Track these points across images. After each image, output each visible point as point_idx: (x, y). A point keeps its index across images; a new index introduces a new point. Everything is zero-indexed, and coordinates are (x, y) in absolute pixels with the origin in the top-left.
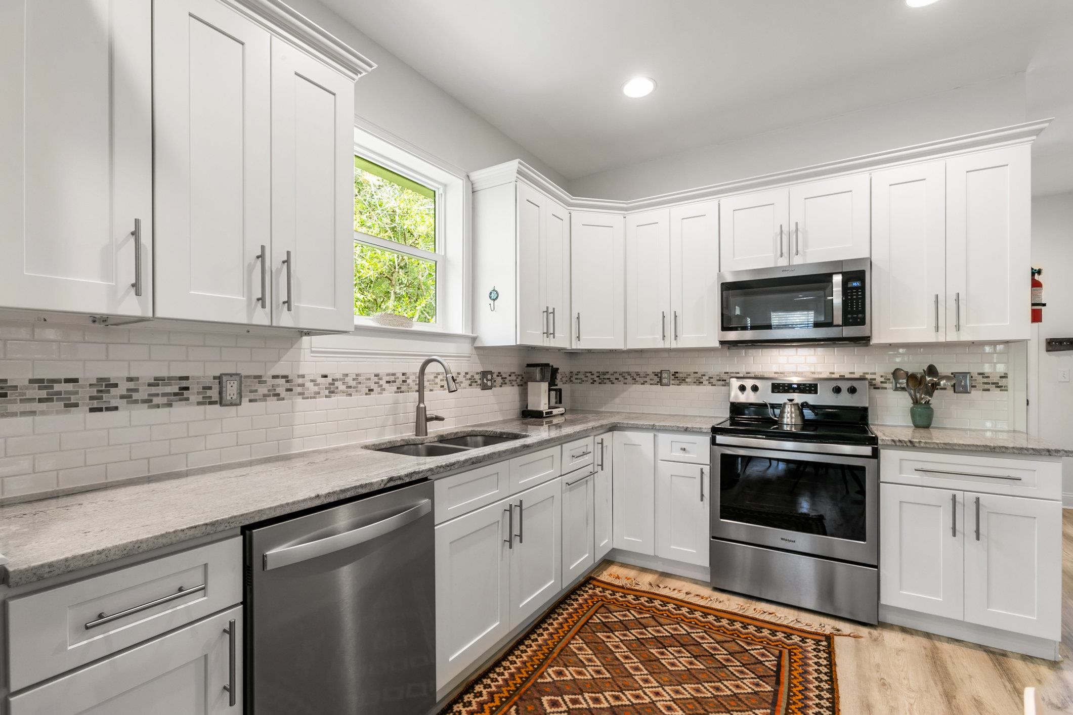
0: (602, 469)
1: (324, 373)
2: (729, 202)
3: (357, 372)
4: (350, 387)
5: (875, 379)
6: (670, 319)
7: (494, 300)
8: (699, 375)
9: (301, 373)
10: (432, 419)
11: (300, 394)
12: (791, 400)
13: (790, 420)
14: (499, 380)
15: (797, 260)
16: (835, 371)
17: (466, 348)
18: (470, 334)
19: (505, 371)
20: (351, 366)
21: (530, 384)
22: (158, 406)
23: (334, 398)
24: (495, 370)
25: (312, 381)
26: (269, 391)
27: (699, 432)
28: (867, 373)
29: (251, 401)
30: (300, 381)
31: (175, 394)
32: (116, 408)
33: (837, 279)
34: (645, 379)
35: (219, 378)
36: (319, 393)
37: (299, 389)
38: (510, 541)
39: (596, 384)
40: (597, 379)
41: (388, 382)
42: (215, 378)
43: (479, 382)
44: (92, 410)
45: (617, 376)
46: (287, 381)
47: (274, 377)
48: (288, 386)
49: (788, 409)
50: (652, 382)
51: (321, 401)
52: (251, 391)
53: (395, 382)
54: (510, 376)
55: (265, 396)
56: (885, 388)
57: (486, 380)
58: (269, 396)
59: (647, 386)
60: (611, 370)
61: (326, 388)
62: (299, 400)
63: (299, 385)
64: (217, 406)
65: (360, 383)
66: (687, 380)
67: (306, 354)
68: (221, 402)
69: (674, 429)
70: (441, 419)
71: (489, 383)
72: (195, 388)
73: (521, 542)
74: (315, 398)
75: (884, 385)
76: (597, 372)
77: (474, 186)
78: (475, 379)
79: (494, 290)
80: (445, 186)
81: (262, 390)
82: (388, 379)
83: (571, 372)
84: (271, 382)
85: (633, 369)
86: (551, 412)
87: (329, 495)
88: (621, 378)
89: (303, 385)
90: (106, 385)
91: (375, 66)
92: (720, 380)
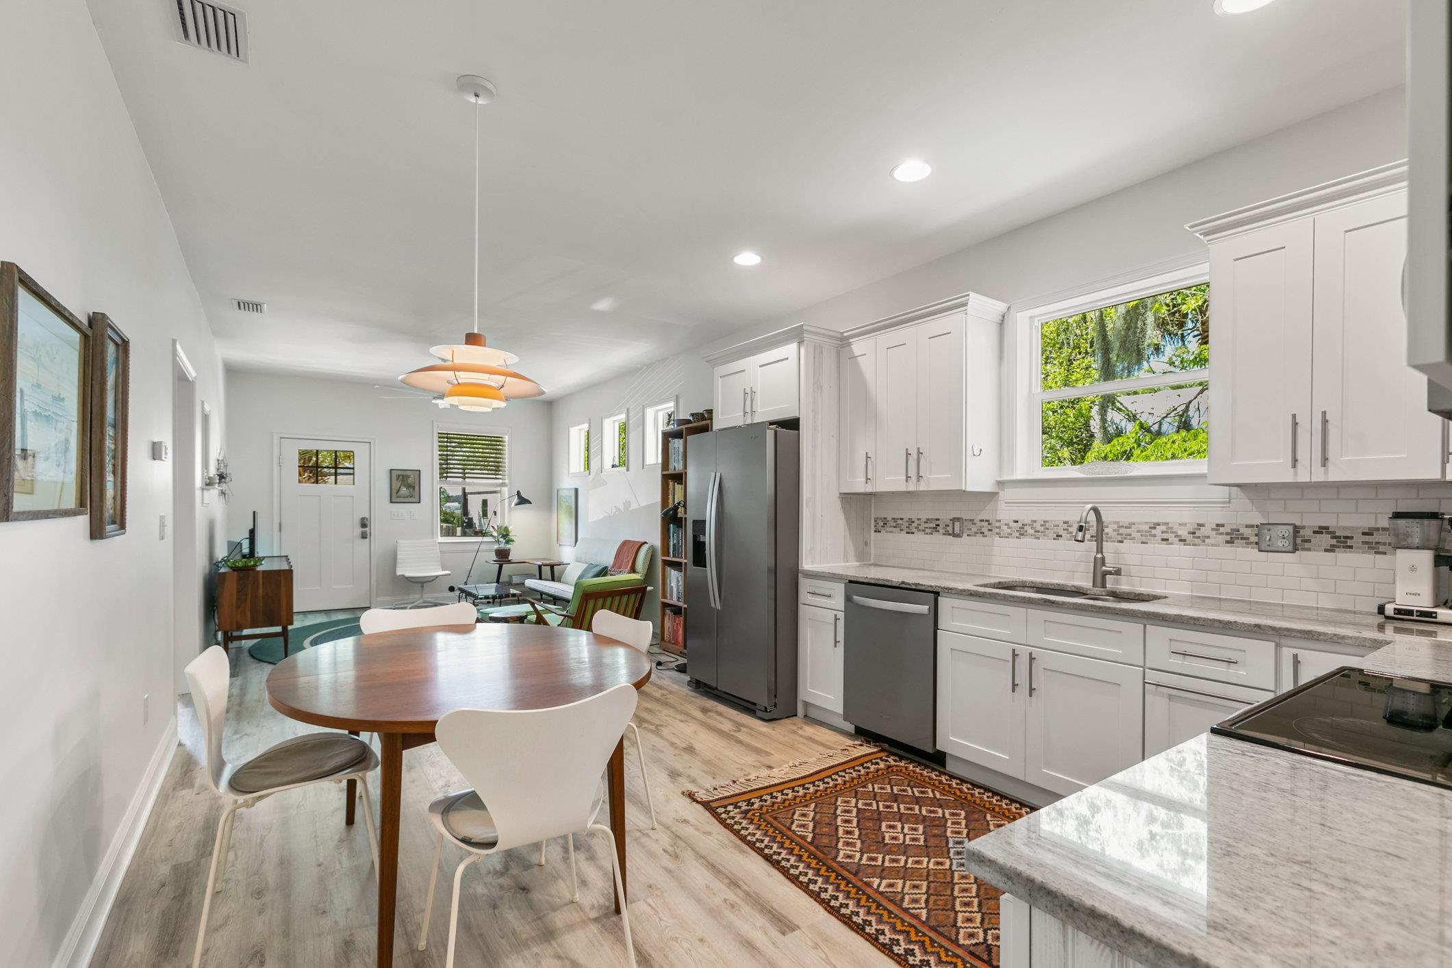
1: (1016, 519)
3: (1046, 519)
4: (1038, 531)
9: (998, 518)
10: (1110, 573)
11: (997, 534)
20: (1039, 514)
22: (927, 534)
23: (1024, 540)
25: (1006, 525)
26: (978, 530)
29: (968, 535)
30: (998, 524)
31: (934, 528)
32: (913, 533)
35: (954, 520)
36: (1011, 534)
37: (997, 530)
42: (951, 520)
43: (1254, 539)
44: (908, 533)
46: (989, 524)
47: (981, 521)
48: (990, 527)
51: (1012, 541)
52: (969, 529)
55: (975, 533)
57: (1276, 538)
58: (978, 533)
61: (1017, 531)
62: (997, 538)
63: (997, 528)
64: (951, 537)
65: (1048, 529)
67: (1001, 505)
68: (954, 535)
71: (1283, 543)
72: (942, 526)
73: (1029, 695)
74: (1008, 538)
78: (1242, 534)
81: (974, 529)
84: (979, 524)
89: (1000, 527)
90: (911, 521)
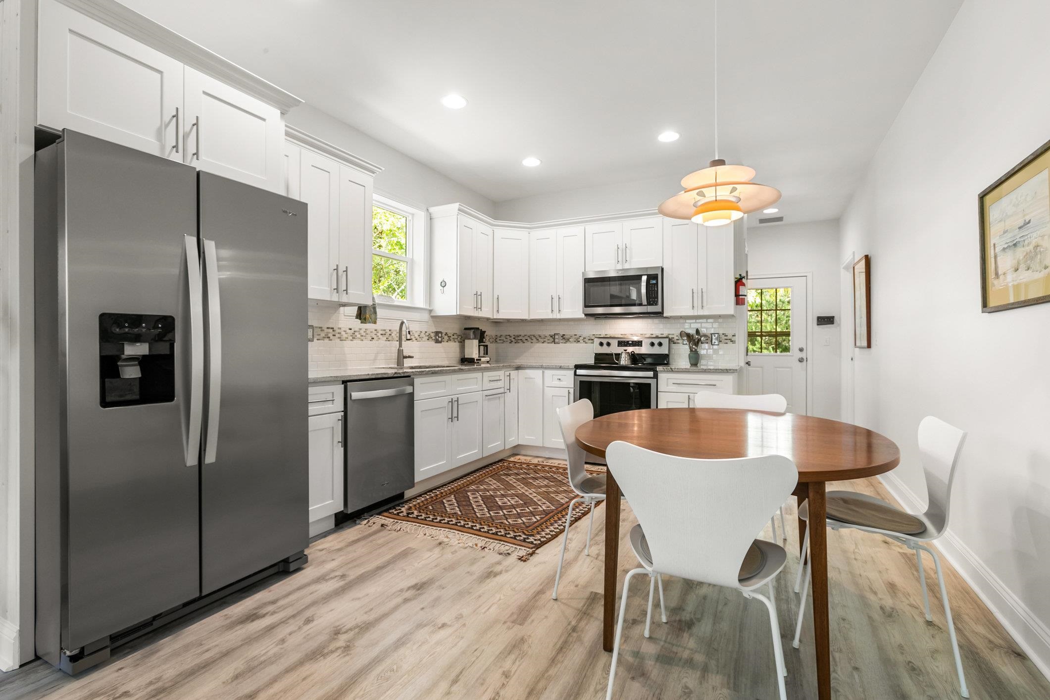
0: (510, 392)
1: (351, 327)
2: (592, 228)
3: (366, 328)
4: (362, 336)
5: (673, 338)
6: (556, 300)
7: (443, 287)
8: (577, 336)
9: (339, 327)
10: (406, 357)
11: (339, 338)
12: (625, 350)
13: (624, 361)
14: (446, 338)
15: (627, 266)
16: (653, 333)
17: (426, 316)
18: (428, 307)
19: (450, 332)
21: (467, 341)
23: (355, 341)
24: (444, 332)
25: (345, 331)
26: (325, 335)
27: (568, 369)
28: (670, 334)
29: (318, 340)
30: (339, 331)
33: (644, 278)
34: (545, 340)
36: (348, 338)
37: (339, 335)
38: (452, 418)
39: (513, 344)
40: (513, 340)
41: (382, 334)
43: (434, 338)
45: (527, 338)
46: (333, 331)
47: (328, 328)
48: (334, 333)
49: (623, 355)
50: (549, 341)
51: (349, 343)
52: (318, 335)
53: (385, 334)
54: (453, 335)
56: (679, 343)
57: (438, 337)
58: (325, 338)
59: (545, 344)
60: (523, 334)
61: (351, 336)
62: (339, 341)
63: (338, 333)
65: (367, 334)
66: (570, 340)
67: (342, 317)
69: (554, 367)
70: (412, 357)
71: (440, 339)
73: (458, 420)
74: (346, 340)
75: (678, 341)
76: (514, 335)
77: (431, 215)
78: (431, 336)
79: (443, 281)
80: (413, 215)
81: (323, 335)
82: (382, 332)
83: (496, 336)
84: (326, 330)
85: (537, 333)
86: (480, 360)
87: (372, 374)
88: (529, 339)
89: (340, 333)
91: (383, 169)
92: (590, 340)
